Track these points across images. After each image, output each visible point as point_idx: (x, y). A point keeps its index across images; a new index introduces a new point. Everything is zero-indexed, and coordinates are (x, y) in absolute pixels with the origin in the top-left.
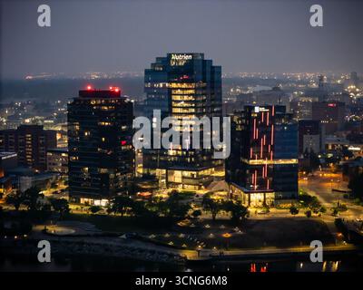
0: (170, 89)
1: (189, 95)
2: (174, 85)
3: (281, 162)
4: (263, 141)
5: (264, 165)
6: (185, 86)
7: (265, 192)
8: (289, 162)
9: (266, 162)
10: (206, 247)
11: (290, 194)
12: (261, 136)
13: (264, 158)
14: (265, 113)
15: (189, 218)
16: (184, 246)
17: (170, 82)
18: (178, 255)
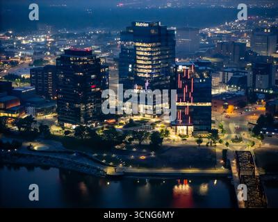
0: (135, 47)
1: (147, 52)
2: (138, 44)
3: (199, 104)
4: (186, 90)
5: (186, 106)
6: (144, 45)
7: (187, 126)
8: (204, 105)
9: (188, 104)
10: (125, 166)
11: (204, 127)
12: (184, 86)
13: (186, 101)
14: (187, 70)
15: (126, 142)
16: (111, 164)
17: (136, 42)
18: (102, 171)
